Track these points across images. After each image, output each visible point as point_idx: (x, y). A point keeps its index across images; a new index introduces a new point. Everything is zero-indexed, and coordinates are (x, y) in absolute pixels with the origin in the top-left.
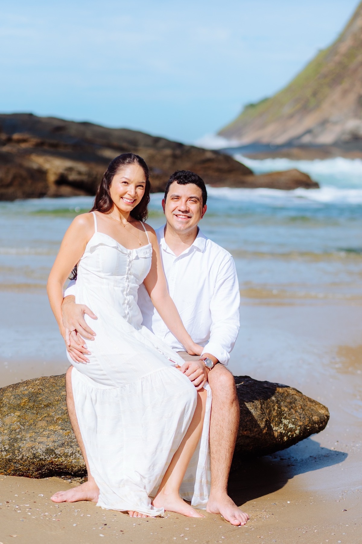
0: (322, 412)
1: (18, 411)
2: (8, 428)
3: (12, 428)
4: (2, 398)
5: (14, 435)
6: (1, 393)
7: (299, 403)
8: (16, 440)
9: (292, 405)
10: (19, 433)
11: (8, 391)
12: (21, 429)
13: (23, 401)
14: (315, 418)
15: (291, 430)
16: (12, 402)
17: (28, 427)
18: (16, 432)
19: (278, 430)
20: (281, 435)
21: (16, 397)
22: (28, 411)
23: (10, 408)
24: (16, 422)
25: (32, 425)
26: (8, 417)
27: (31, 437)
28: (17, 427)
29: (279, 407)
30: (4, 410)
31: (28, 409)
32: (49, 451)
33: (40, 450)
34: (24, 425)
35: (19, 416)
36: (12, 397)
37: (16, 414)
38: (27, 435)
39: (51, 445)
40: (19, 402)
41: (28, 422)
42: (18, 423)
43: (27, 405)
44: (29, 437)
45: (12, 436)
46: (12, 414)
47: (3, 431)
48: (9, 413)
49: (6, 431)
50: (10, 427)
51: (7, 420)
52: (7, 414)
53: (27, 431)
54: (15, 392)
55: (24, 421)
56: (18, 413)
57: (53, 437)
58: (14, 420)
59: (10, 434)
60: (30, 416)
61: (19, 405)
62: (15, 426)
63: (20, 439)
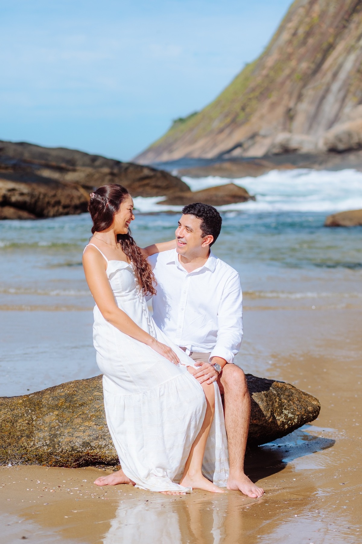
0: (315, 403)
1: (56, 411)
2: (48, 426)
3: (52, 425)
4: (42, 400)
5: (54, 432)
6: (41, 396)
7: (296, 396)
8: (55, 436)
9: (290, 397)
10: (58, 429)
11: (47, 393)
12: (59, 426)
13: (61, 402)
14: (310, 408)
15: (290, 419)
16: (50, 403)
17: (66, 424)
18: (55, 429)
19: (280, 419)
20: (283, 423)
21: (54, 399)
22: (65, 410)
23: (49, 408)
24: (55, 420)
25: (69, 422)
26: (48, 416)
27: (69, 432)
28: (56, 424)
29: (280, 400)
30: (44, 410)
31: (65, 409)
32: (86, 444)
33: (78, 443)
34: (62, 423)
35: (57, 415)
36: (51, 399)
37: (54, 413)
38: (65, 431)
39: (87, 439)
40: (57, 403)
41: (65, 419)
42: (57, 421)
43: (64, 405)
44: (67, 433)
45: (52, 432)
46: (51, 413)
47: (44, 428)
48: (48, 413)
49: (46, 429)
50: (50, 425)
51: (47, 419)
52: (47, 413)
53: (65, 427)
54: (53, 394)
55: (62, 419)
56: (56, 412)
57: (88, 432)
58: (53, 418)
59: (50, 431)
60: (67, 414)
61: (57, 406)
62: (54, 424)
63: (59, 434)
